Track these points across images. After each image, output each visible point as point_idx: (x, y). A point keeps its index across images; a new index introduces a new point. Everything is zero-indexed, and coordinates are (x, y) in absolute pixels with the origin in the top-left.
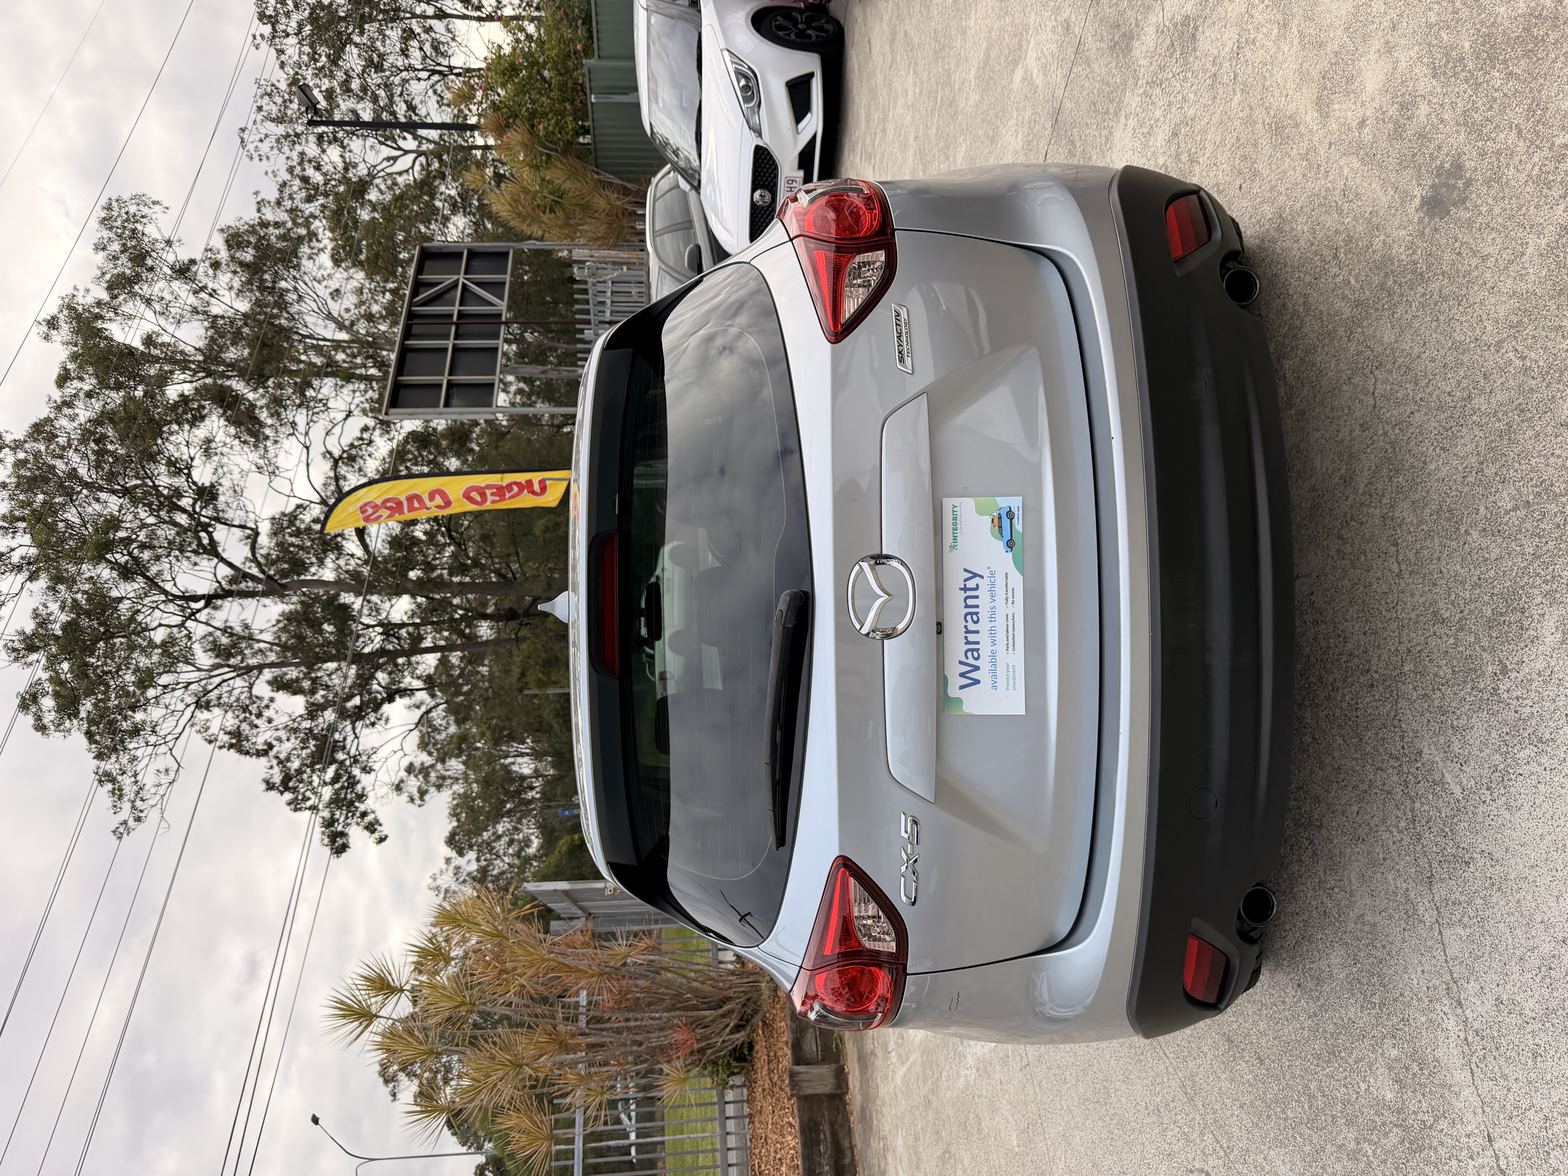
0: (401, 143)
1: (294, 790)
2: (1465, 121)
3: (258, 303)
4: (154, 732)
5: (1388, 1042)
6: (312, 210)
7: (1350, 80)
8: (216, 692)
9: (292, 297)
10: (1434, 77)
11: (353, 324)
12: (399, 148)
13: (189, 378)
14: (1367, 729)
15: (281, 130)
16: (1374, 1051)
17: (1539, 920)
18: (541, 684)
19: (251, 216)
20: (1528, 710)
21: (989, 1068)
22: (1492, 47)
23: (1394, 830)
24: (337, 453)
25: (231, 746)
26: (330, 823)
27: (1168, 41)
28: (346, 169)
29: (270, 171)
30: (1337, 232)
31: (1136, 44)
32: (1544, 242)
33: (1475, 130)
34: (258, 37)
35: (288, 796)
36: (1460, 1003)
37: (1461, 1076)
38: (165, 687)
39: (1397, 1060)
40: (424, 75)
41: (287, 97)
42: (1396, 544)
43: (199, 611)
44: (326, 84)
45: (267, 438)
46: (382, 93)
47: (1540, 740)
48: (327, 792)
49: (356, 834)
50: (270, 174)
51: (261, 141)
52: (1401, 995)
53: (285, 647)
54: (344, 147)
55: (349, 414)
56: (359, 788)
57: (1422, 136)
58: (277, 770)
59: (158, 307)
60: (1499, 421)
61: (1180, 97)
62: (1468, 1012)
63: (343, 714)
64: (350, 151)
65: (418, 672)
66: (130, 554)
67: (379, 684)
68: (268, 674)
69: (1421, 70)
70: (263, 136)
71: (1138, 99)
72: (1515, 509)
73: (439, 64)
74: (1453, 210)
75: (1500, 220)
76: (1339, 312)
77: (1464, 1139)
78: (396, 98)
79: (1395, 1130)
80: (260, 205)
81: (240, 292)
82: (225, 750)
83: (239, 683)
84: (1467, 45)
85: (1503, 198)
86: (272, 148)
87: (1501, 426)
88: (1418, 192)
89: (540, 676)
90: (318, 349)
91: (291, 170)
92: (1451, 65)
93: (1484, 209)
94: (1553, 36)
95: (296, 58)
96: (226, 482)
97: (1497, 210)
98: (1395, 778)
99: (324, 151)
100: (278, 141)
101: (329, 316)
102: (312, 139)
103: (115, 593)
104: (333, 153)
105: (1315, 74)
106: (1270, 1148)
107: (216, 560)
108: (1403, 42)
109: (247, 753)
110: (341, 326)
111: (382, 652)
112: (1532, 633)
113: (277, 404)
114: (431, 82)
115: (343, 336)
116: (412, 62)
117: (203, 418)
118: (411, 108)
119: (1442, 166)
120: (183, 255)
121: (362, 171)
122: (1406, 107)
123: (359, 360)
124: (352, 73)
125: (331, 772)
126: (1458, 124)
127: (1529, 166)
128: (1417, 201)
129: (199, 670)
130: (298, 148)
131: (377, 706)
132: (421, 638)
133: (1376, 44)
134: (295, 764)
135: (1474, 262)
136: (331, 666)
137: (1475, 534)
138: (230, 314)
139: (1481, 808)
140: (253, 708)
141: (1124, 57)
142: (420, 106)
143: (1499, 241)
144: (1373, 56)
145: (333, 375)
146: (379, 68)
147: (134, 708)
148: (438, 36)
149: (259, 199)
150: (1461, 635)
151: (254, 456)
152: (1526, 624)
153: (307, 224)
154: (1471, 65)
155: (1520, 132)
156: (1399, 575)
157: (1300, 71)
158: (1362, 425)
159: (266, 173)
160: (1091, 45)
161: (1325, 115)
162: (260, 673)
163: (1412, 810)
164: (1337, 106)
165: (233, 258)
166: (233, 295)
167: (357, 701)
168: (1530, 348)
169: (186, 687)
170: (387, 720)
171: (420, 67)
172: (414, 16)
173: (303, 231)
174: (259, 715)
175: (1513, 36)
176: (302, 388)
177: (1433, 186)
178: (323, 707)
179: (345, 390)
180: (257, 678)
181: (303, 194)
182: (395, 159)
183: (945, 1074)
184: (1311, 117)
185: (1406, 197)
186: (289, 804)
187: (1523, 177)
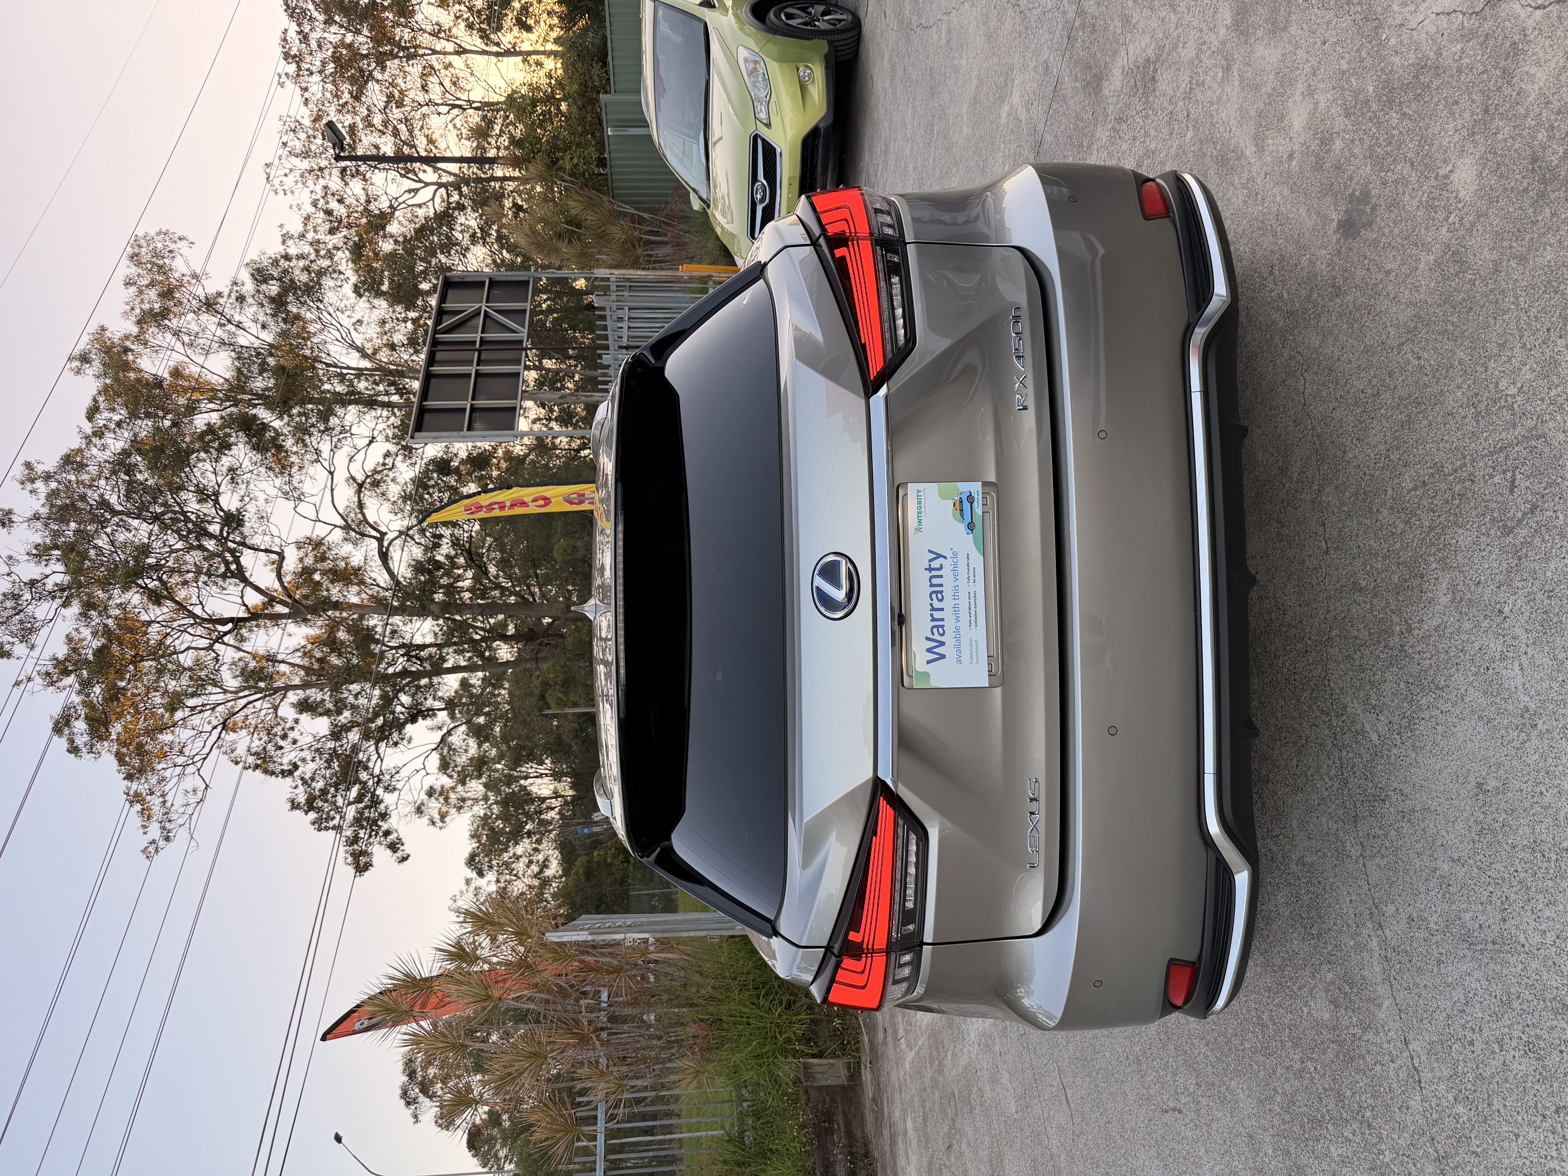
0: (421, 175)
1: (319, 810)
2: (1370, 155)
3: (283, 334)
4: (181, 752)
5: (1325, 967)
6: (335, 241)
7: (1281, 118)
8: (242, 713)
9: (315, 327)
10: (1346, 117)
11: (376, 351)
12: (420, 181)
13: (216, 407)
14: (1303, 690)
15: (305, 164)
16: (1314, 977)
17: (1439, 844)
18: (561, 703)
19: (275, 249)
20: (1428, 662)
21: (990, 1042)
22: (1390, 92)
23: (1326, 778)
24: (360, 478)
25: (257, 767)
26: (353, 842)
27: (1132, 82)
28: (368, 201)
29: (294, 204)
30: (1272, 251)
31: (1105, 84)
32: (1432, 258)
33: (1379, 163)
34: (283, 76)
35: (313, 816)
36: (1380, 926)
37: (1382, 989)
38: (193, 708)
39: (1332, 983)
40: (444, 109)
41: (311, 132)
42: (1324, 525)
43: (226, 634)
44: (348, 119)
45: (292, 465)
46: (402, 127)
47: (1437, 688)
48: (351, 812)
49: (380, 854)
50: (294, 207)
51: (286, 175)
52: (1335, 924)
53: (308, 670)
54: (365, 180)
55: (372, 440)
56: (382, 807)
57: (1338, 167)
58: (301, 789)
59: (186, 339)
60: (1401, 413)
61: (1142, 132)
62: (1387, 932)
63: (366, 736)
64: (372, 184)
65: (440, 694)
66: (160, 579)
67: (402, 705)
68: (293, 697)
69: (1335, 110)
70: (288, 171)
71: (1107, 133)
72: (1415, 488)
73: (458, 99)
74: (1363, 232)
75: (1399, 240)
76: (1274, 323)
77: (1386, 1046)
78: (417, 132)
79: (1332, 1046)
80: (286, 237)
81: (265, 323)
82: (250, 771)
83: (265, 705)
84: (1371, 89)
85: (1401, 221)
86: (296, 182)
87: (1402, 417)
88: (1335, 216)
89: (560, 695)
90: (342, 377)
91: (315, 204)
92: (1359, 106)
93: (1386, 230)
94: (1436, 83)
95: (320, 95)
96: (251, 508)
97: (1396, 231)
98: (1326, 732)
99: (346, 184)
100: (302, 176)
101: (353, 346)
102: (336, 172)
103: (144, 617)
104: (356, 186)
105: (1253, 113)
106: (1231, 1079)
107: (242, 585)
108: (1321, 86)
109: (273, 773)
110: (364, 355)
111: (405, 673)
112: (1430, 595)
113: (302, 431)
114: (451, 116)
115: (366, 364)
116: (432, 97)
117: (229, 447)
118: (431, 141)
119: (1353, 194)
120: (210, 287)
121: (384, 204)
122: (1325, 141)
123: (381, 388)
124: (373, 109)
125: (354, 792)
126: (1365, 157)
127: (1420, 193)
128: (1335, 224)
129: (225, 692)
130: (322, 182)
131: (401, 727)
132: (443, 659)
133: (1300, 87)
134: (319, 785)
135: (1380, 276)
136: (355, 687)
137: (1385, 512)
138: (257, 343)
139: (1395, 751)
140: (278, 730)
141: (1096, 94)
142: (440, 140)
143: (1399, 258)
144: (1298, 97)
145: (356, 402)
146: (400, 104)
147: (162, 729)
148: (457, 71)
149: (284, 231)
150: (1375, 601)
151: (280, 482)
152: (1425, 587)
153: (330, 255)
154: (1374, 107)
155: (1412, 164)
156: (1327, 552)
157: (1241, 109)
158: (1294, 421)
159: (291, 207)
160: (1068, 84)
161: (1260, 150)
162: (285, 696)
163: (1340, 758)
164: (1270, 141)
165: (258, 292)
166: (259, 326)
167: (380, 721)
168: (1423, 349)
169: (213, 709)
170: (410, 741)
171: (440, 102)
172: (434, 52)
173: (326, 263)
174: (284, 737)
175: (1406, 82)
176: (325, 416)
177: (1346, 211)
178: (346, 728)
179: (367, 417)
180: (282, 700)
181: (327, 226)
182: (416, 191)
183: (950, 1053)
184: (1250, 151)
185: (1325, 219)
186: (313, 823)
187: (1415, 203)
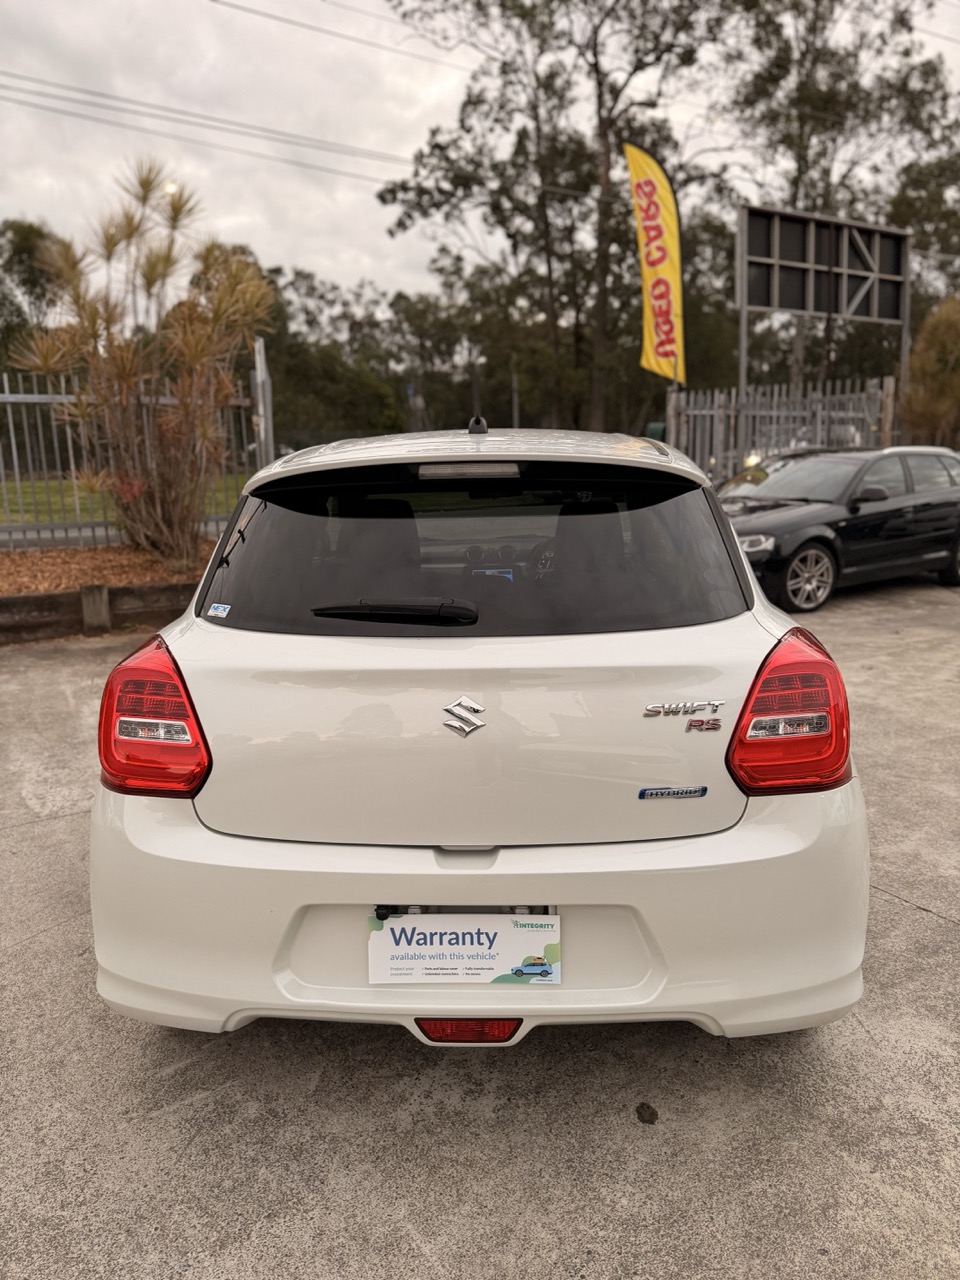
3: (868, 94)
9: (873, 127)
26: (404, 187)
35: (426, 150)
43: (585, 58)
45: (742, 111)
48: (429, 184)
49: (394, 211)
53: (553, 138)
56: (433, 211)
58: (449, 138)
63: (496, 194)
67: (522, 224)
68: (531, 125)
81: (880, 79)
82: (466, 90)
83: (523, 100)
96: (700, 74)
107: (630, 70)
109: (463, 111)
115: (835, 179)
117: (761, 49)
120: (918, 20)
125: (446, 186)
129: (534, 61)
131: (502, 224)
132: (559, 259)
136: (537, 181)
138: (859, 69)
145: (798, 168)
151: (725, 99)
162: (532, 118)
165: (913, 68)
166: (877, 71)
167: (507, 205)
169: (519, 52)
173: (937, 134)
178: (501, 176)
179: (783, 180)
180: (528, 116)
186: (420, 151)
